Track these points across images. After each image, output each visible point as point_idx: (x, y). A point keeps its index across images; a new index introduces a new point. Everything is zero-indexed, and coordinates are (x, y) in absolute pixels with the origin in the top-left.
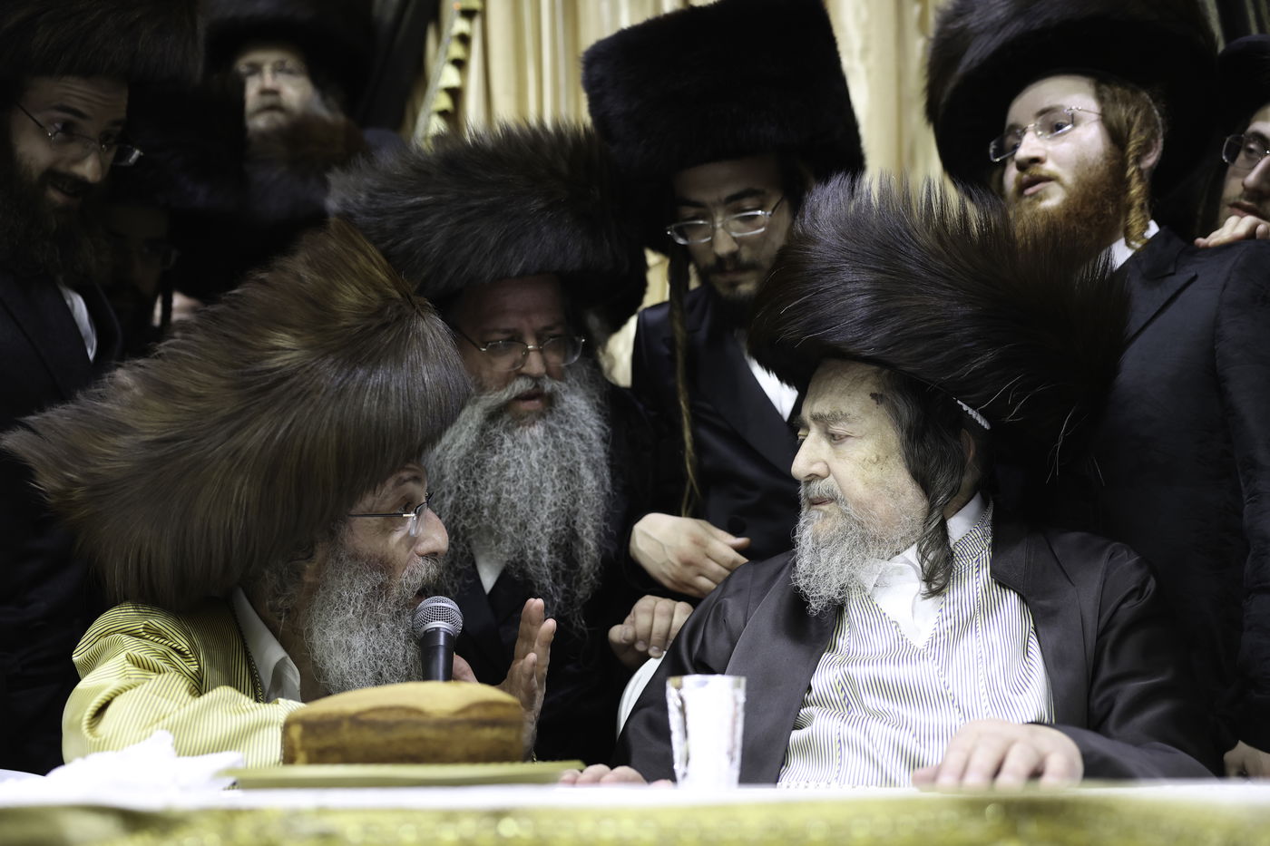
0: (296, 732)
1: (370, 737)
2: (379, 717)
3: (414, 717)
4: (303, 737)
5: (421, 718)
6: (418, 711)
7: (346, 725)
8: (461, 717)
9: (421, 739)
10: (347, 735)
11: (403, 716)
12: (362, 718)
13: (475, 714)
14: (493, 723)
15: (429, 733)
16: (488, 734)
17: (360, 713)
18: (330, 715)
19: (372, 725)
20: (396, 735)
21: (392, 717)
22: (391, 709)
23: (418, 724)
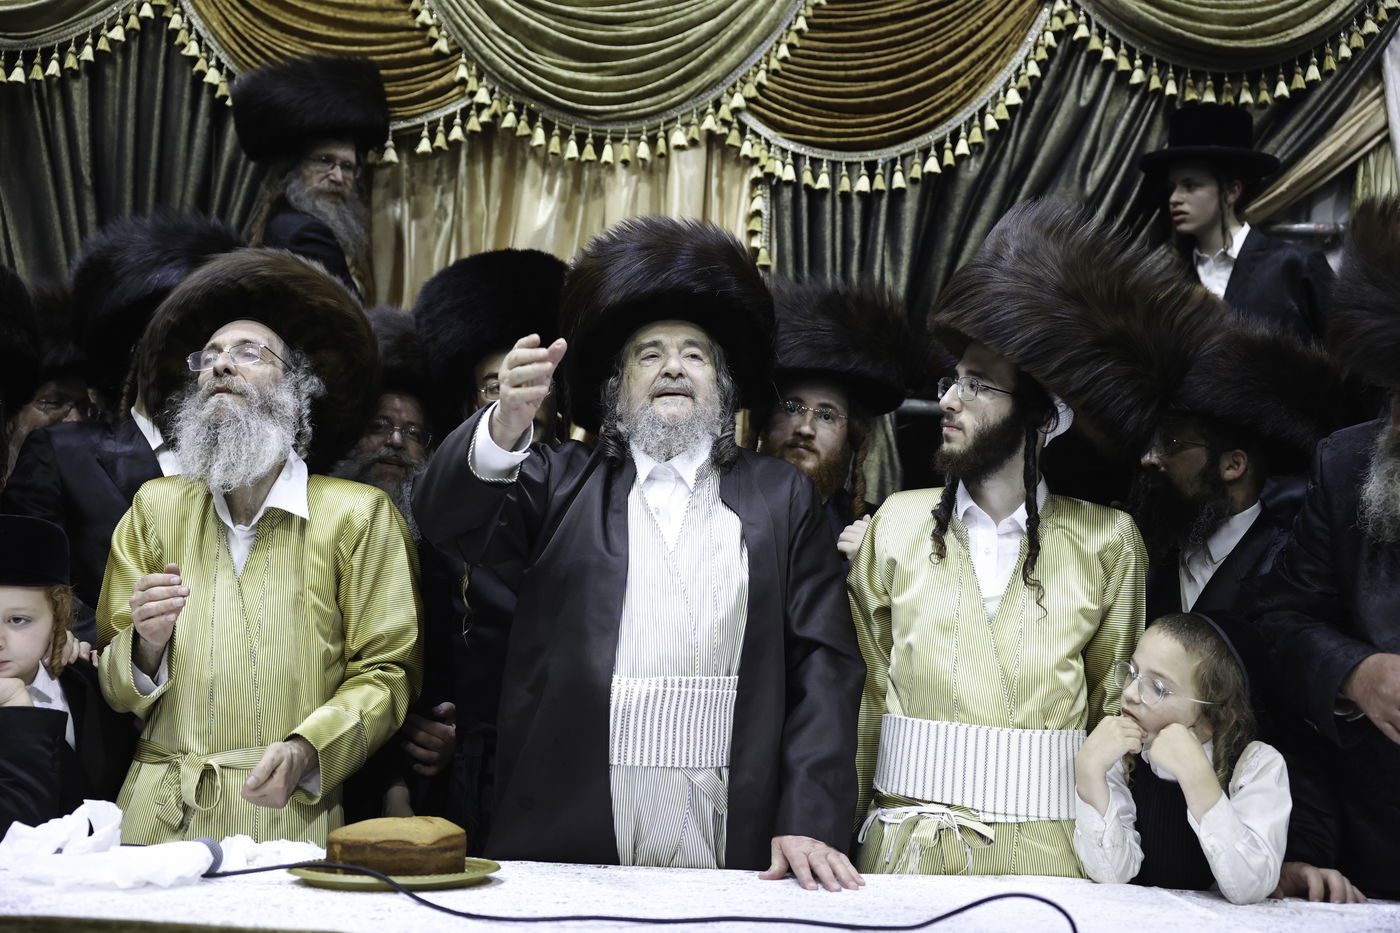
0: (337, 849)
1: (381, 856)
2: (389, 846)
3: (407, 846)
4: (341, 852)
5: (413, 847)
6: (411, 844)
7: (369, 848)
8: (434, 846)
9: (412, 860)
10: (368, 855)
11: (401, 847)
12: (379, 846)
13: (442, 845)
14: (452, 849)
15: (416, 857)
16: (448, 855)
17: (378, 843)
18: (359, 842)
19: (384, 850)
20: (397, 857)
21: (395, 846)
22: (394, 841)
23: (410, 851)
